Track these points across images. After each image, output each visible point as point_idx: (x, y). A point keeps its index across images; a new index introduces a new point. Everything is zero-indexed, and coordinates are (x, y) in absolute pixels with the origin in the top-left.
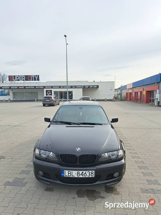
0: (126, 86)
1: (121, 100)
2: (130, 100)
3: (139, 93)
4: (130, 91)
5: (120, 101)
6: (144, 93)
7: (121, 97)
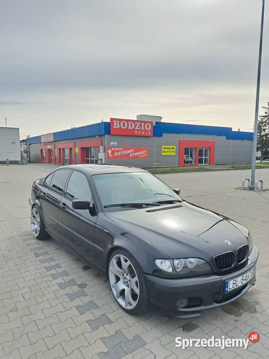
0: (39, 138)
1: (30, 162)
2: (50, 162)
3: (66, 150)
4: (49, 147)
5: (26, 164)
6: (77, 150)
7: (29, 156)
